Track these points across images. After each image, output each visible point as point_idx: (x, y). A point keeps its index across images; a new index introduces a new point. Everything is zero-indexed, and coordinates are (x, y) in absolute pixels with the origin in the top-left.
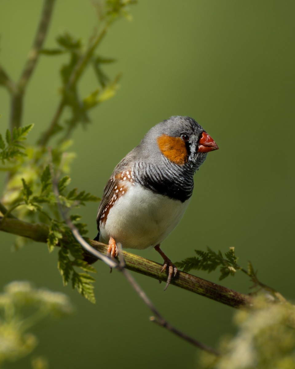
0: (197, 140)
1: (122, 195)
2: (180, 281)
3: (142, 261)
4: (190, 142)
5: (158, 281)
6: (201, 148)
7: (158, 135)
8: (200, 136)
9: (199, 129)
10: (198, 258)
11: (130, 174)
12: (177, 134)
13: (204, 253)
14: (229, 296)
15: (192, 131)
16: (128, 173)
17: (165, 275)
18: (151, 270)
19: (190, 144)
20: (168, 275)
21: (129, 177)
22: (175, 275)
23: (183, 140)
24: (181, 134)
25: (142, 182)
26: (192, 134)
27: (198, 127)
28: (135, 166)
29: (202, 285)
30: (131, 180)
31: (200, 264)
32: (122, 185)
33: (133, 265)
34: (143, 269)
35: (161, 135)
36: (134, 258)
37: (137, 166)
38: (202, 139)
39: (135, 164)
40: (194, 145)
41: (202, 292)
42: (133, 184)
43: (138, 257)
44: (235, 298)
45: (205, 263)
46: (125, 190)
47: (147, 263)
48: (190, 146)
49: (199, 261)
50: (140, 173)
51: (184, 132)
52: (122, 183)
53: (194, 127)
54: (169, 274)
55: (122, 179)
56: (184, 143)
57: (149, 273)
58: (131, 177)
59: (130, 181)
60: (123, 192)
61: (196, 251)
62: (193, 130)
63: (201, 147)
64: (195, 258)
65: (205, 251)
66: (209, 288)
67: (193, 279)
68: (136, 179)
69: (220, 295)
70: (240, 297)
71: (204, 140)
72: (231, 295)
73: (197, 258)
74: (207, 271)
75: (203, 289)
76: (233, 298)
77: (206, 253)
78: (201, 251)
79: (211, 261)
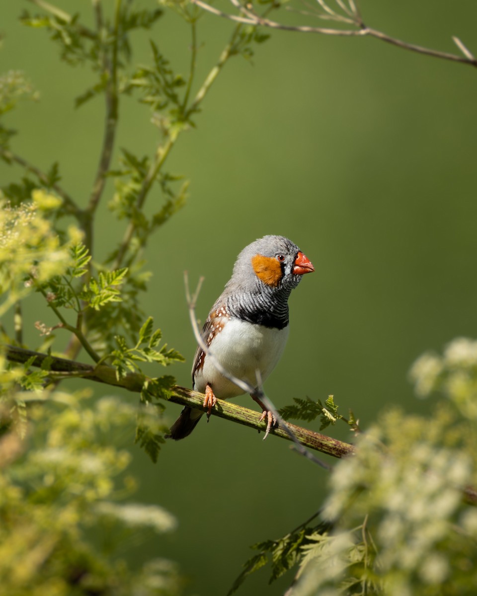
0: (293, 260)
1: (220, 331)
2: (279, 430)
3: (240, 410)
4: (285, 263)
5: (257, 431)
6: (297, 270)
7: (252, 255)
8: (296, 257)
9: (295, 249)
10: (297, 407)
11: (224, 309)
12: (272, 254)
13: (303, 401)
14: (330, 445)
15: (287, 251)
16: (222, 309)
17: (264, 424)
18: (250, 419)
19: (285, 265)
20: (267, 424)
21: (224, 312)
22: (274, 424)
23: (278, 260)
24: (276, 254)
25: (237, 315)
26: (287, 254)
27: (294, 247)
28: (228, 301)
29: (302, 434)
30: (227, 315)
31: (299, 413)
32: (218, 322)
33: (231, 415)
34: (242, 418)
35: (255, 255)
36: (231, 407)
37: (230, 300)
38: (297, 259)
39: (228, 299)
40: (289, 266)
41: (303, 442)
42: (230, 318)
43: (236, 406)
44: (337, 447)
45: (304, 413)
46: (222, 326)
47: (245, 412)
48: (285, 267)
49: (298, 410)
50: (235, 307)
51: (279, 252)
52: (217, 320)
53: (289, 246)
54: (269, 422)
55: (217, 316)
56: (279, 264)
57: (248, 422)
58: (226, 312)
59: (225, 316)
60: (220, 328)
61: (294, 399)
62: (289, 250)
63: (296, 268)
64: (294, 406)
65: (304, 399)
66: (310, 437)
67: (293, 428)
68: (232, 313)
69: (321, 444)
70: (341, 446)
71: (300, 260)
72: (332, 444)
73: (295, 406)
74: (307, 420)
75: (303, 438)
76: (334, 447)
77: (305, 401)
78: (300, 399)
79: (310, 410)
